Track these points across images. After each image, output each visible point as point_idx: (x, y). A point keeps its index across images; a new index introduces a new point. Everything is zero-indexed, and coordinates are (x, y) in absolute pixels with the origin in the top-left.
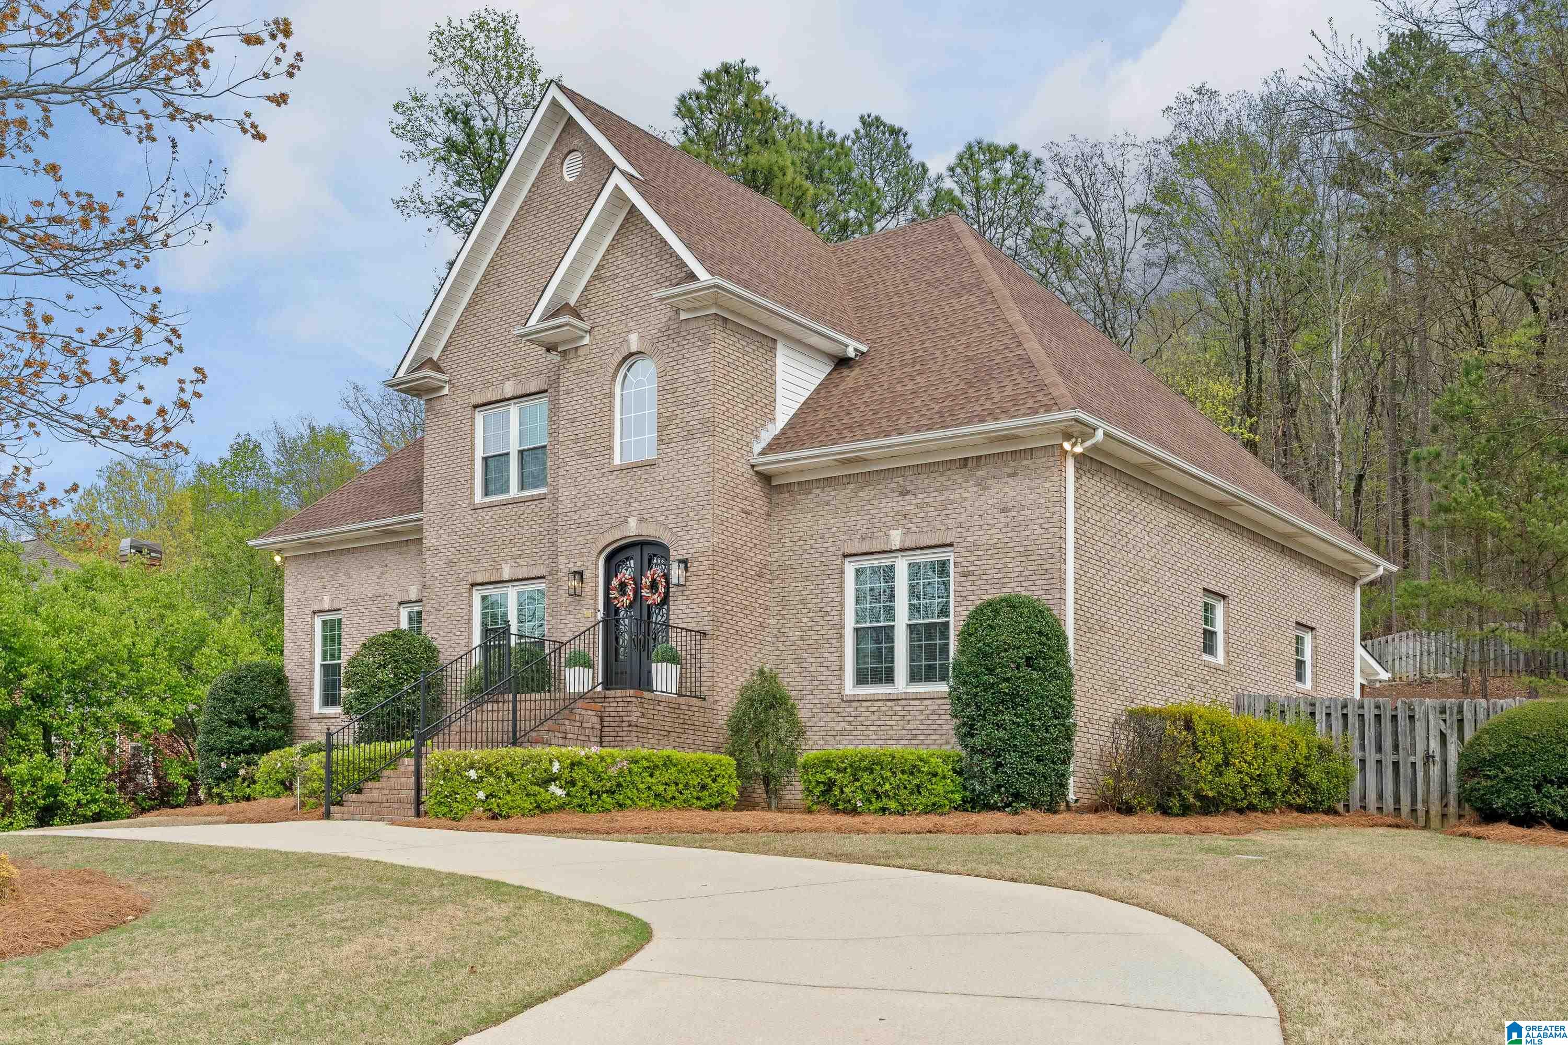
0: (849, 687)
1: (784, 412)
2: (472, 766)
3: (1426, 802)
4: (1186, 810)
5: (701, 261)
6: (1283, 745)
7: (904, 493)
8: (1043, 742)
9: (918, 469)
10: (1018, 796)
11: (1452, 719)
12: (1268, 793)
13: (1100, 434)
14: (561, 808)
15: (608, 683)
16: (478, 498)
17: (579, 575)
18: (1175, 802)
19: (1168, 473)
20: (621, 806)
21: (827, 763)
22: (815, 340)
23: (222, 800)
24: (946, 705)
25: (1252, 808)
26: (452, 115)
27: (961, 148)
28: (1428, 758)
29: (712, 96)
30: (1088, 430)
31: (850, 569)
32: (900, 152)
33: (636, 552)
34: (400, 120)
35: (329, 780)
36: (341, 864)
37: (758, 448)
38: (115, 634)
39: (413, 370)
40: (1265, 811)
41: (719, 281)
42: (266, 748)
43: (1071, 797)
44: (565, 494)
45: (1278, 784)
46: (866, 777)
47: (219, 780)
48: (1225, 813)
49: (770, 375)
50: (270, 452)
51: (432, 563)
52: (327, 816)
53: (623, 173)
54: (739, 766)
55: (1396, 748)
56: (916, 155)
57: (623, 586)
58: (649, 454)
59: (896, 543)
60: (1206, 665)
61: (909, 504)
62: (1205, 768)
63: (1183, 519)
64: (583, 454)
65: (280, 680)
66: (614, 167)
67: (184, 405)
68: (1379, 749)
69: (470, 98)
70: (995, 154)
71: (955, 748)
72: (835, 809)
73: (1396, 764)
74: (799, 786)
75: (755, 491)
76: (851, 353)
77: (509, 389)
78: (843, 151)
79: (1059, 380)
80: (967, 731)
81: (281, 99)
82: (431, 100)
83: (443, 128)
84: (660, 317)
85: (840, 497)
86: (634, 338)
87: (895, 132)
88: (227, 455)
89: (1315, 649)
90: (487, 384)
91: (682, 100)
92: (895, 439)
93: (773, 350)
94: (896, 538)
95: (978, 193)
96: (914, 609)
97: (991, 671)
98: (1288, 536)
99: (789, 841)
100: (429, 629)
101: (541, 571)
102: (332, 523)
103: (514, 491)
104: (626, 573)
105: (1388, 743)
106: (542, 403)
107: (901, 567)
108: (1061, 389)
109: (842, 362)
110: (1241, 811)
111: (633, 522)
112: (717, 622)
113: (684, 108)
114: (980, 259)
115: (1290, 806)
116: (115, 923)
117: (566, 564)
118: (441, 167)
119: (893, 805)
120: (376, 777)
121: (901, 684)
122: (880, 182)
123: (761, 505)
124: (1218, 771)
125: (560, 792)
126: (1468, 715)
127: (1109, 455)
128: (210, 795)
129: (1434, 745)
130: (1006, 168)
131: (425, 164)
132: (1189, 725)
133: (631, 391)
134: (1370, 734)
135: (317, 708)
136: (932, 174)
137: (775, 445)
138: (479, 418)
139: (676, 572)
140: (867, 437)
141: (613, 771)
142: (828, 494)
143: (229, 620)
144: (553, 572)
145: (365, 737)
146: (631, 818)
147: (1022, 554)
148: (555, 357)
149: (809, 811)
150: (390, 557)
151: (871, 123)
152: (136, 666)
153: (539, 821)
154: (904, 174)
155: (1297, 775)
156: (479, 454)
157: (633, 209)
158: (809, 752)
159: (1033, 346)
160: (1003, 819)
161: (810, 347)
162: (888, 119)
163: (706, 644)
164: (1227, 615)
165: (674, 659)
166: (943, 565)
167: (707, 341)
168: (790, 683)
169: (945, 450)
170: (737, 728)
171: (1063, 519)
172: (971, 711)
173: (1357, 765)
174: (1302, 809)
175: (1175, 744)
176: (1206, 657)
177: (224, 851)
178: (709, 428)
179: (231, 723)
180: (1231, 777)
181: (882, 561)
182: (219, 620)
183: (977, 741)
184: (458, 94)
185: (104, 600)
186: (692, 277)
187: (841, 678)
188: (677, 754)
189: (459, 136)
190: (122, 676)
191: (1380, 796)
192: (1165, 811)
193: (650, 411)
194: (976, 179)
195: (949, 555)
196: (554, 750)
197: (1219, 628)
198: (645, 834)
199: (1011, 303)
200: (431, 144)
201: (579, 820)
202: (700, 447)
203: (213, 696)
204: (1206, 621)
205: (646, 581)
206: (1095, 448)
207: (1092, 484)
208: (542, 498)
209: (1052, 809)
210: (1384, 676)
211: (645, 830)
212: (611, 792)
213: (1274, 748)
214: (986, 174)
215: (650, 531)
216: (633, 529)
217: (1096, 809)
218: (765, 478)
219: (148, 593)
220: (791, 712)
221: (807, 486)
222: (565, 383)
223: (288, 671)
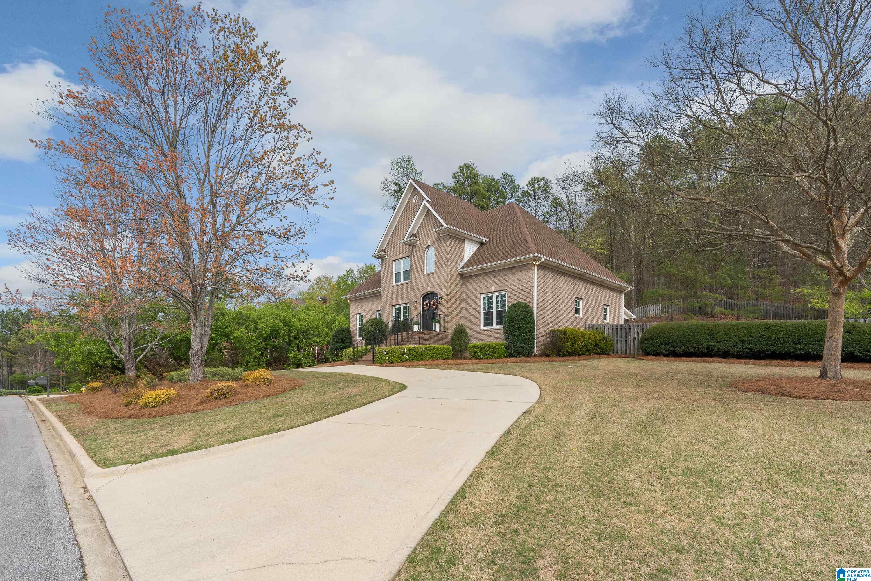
0: (482, 328)
1: (467, 257)
2: (385, 351)
3: (634, 351)
4: (564, 355)
5: (444, 221)
6: (592, 337)
7: (495, 277)
8: (526, 339)
9: (498, 271)
10: (520, 354)
11: (640, 328)
12: (588, 350)
13: (543, 259)
14: (407, 360)
15: (423, 329)
16: (394, 284)
17: (416, 302)
18: (561, 353)
19: (564, 268)
20: (422, 359)
21: (474, 347)
22: (474, 239)
23: (335, 361)
24: (502, 331)
25: (583, 354)
26: (395, 184)
27: (530, 179)
28: (634, 339)
29: (462, 172)
30: (539, 259)
31: (482, 297)
32: (512, 182)
33: (430, 295)
34: (383, 186)
35: (354, 355)
36: (347, 375)
37: (460, 267)
38: (313, 321)
39: (378, 252)
40: (587, 355)
41: (449, 226)
42: (345, 348)
43: (535, 353)
44: (413, 281)
45: (590, 348)
46: (483, 350)
47: (335, 356)
48: (575, 355)
49: (463, 248)
50: (356, 272)
51: (384, 300)
52: (354, 364)
53: (426, 200)
54: (453, 349)
55: (626, 337)
56: (517, 182)
57: (427, 304)
58: (433, 271)
59: (493, 290)
60: (576, 317)
61: (496, 280)
62: (569, 344)
63: (568, 279)
64: (417, 271)
65: (349, 331)
66: (425, 198)
67: (308, 271)
68: (622, 337)
69: (400, 179)
70: (538, 180)
71: (504, 342)
72: (476, 358)
73: (626, 341)
74: (468, 352)
75: (459, 279)
76: (484, 241)
77: (401, 257)
78: (497, 183)
79: (533, 245)
80: (507, 338)
81: (332, 198)
82: (390, 180)
83: (393, 187)
84: (435, 236)
85: (479, 279)
86: (429, 241)
87: (511, 176)
88: (345, 273)
89: (610, 311)
90: (396, 255)
91: (454, 174)
92: (492, 264)
93: (464, 242)
94: (493, 289)
95: (534, 191)
96: (498, 307)
97: (513, 322)
98: (600, 281)
99: (458, 366)
100: (382, 317)
101: (408, 301)
102: (361, 292)
103: (402, 282)
104: (427, 301)
105: (624, 335)
106: (409, 259)
107: (495, 296)
108: (533, 249)
109: (482, 244)
110: (580, 355)
111: (429, 288)
112: (449, 313)
113: (454, 177)
114: (519, 214)
115: (595, 353)
116: (293, 389)
117: (414, 299)
118: (393, 197)
119: (490, 357)
120: (366, 354)
121: (494, 326)
122: (507, 190)
123: (460, 282)
124: (572, 344)
125: (407, 356)
126: (645, 327)
127: (547, 264)
128: (332, 360)
129: (636, 336)
130: (542, 184)
131: (389, 196)
132: (565, 334)
133: (429, 255)
134: (619, 334)
135: (358, 338)
136: (521, 187)
137: (464, 267)
138: (394, 263)
139: (439, 300)
140: (486, 263)
141: (420, 351)
142: (476, 278)
143: (341, 316)
144: (411, 301)
145: (367, 344)
146: (424, 362)
147: (524, 291)
148: (411, 247)
149: (470, 359)
150: (374, 299)
151: (505, 175)
152: (318, 329)
153: (401, 364)
154: (513, 188)
155: (596, 345)
156: (394, 273)
157: (429, 210)
158: (471, 344)
159: (528, 237)
160: (515, 359)
161: (474, 241)
162: (509, 173)
163: (446, 318)
164: (583, 303)
165: (438, 322)
166: (505, 295)
167: (446, 241)
168: (467, 327)
169: (505, 266)
170: (453, 339)
171: (533, 282)
172: (509, 332)
173: (616, 342)
174: (598, 354)
175: (561, 339)
176: (576, 315)
177: (323, 373)
178: (447, 263)
179: (337, 342)
180: (576, 346)
181: (489, 295)
182: (338, 316)
183: (510, 340)
184: (396, 178)
185: (311, 313)
186: (442, 225)
187: (480, 325)
188: (436, 346)
189: (397, 189)
190: (315, 331)
191: (622, 350)
192: (560, 356)
193: (433, 260)
194: (534, 187)
195: (506, 292)
196: (405, 346)
197: (580, 307)
198: (425, 366)
199: (525, 225)
200: (390, 191)
201: (410, 363)
202: (445, 268)
203: (333, 336)
204: (576, 305)
205: (432, 303)
206: (542, 262)
207: (542, 272)
208: (408, 283)
209: (529, 356)
210: (634, 317)
211: (425, 365)
212: (420, 356)
213: (590, 338)
214: (536, 186)
215: (433, 290)
216: (429, 290)
217: (541, 356)
218: (462, 276)
219: (322, 310)
220: (466, 334)
221: (471, 277)
222: (413, 254)
223: (351, 329)
